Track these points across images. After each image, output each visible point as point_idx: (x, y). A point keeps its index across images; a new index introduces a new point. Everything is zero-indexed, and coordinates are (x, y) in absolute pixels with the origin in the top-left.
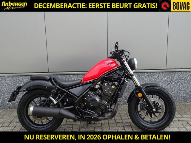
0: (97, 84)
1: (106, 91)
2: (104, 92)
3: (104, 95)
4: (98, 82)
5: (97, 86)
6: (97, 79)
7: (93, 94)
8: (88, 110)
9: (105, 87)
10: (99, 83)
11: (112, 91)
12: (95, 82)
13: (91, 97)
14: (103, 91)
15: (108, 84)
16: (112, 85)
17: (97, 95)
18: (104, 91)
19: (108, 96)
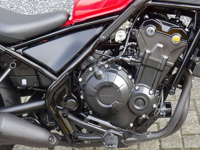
0: (121, 27)
1: (149, 54)
2: (143, 58)
3: (145, 66)
4: (124, 22)
5: (120, 36)
6: (119, 13)
7: (107, 66)
8: (90, 117)
9: (147, 39)
10: (127, 24)
11: (172, 53)
12: (112, 21)
13: (98, 77)
14: (142, 54)
15: (159, 28)
16: (172, 32)
17: (120, 68)
18: (145, 52)
19: (159, 70)
